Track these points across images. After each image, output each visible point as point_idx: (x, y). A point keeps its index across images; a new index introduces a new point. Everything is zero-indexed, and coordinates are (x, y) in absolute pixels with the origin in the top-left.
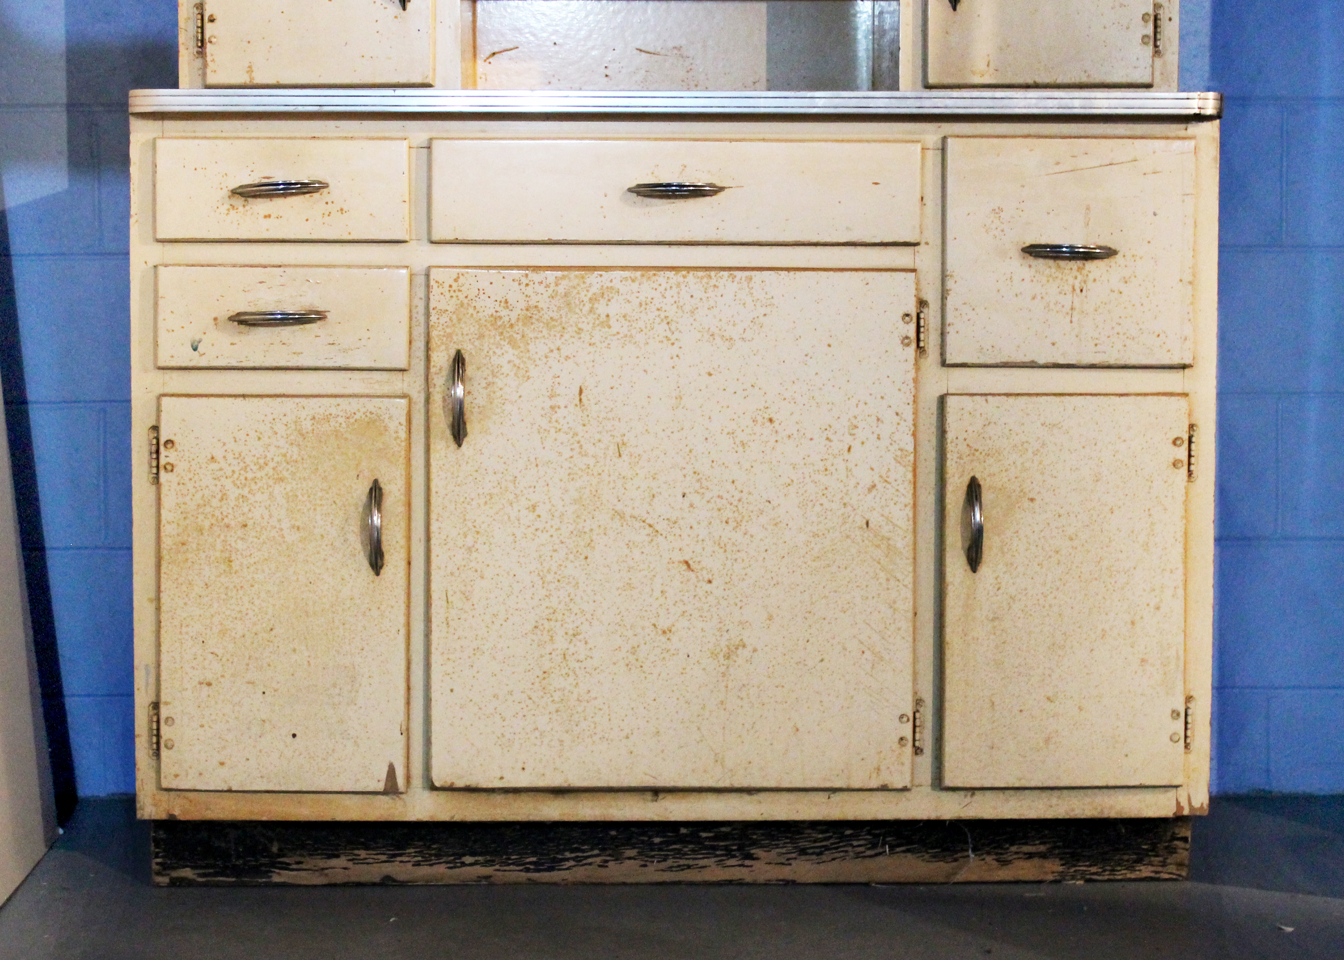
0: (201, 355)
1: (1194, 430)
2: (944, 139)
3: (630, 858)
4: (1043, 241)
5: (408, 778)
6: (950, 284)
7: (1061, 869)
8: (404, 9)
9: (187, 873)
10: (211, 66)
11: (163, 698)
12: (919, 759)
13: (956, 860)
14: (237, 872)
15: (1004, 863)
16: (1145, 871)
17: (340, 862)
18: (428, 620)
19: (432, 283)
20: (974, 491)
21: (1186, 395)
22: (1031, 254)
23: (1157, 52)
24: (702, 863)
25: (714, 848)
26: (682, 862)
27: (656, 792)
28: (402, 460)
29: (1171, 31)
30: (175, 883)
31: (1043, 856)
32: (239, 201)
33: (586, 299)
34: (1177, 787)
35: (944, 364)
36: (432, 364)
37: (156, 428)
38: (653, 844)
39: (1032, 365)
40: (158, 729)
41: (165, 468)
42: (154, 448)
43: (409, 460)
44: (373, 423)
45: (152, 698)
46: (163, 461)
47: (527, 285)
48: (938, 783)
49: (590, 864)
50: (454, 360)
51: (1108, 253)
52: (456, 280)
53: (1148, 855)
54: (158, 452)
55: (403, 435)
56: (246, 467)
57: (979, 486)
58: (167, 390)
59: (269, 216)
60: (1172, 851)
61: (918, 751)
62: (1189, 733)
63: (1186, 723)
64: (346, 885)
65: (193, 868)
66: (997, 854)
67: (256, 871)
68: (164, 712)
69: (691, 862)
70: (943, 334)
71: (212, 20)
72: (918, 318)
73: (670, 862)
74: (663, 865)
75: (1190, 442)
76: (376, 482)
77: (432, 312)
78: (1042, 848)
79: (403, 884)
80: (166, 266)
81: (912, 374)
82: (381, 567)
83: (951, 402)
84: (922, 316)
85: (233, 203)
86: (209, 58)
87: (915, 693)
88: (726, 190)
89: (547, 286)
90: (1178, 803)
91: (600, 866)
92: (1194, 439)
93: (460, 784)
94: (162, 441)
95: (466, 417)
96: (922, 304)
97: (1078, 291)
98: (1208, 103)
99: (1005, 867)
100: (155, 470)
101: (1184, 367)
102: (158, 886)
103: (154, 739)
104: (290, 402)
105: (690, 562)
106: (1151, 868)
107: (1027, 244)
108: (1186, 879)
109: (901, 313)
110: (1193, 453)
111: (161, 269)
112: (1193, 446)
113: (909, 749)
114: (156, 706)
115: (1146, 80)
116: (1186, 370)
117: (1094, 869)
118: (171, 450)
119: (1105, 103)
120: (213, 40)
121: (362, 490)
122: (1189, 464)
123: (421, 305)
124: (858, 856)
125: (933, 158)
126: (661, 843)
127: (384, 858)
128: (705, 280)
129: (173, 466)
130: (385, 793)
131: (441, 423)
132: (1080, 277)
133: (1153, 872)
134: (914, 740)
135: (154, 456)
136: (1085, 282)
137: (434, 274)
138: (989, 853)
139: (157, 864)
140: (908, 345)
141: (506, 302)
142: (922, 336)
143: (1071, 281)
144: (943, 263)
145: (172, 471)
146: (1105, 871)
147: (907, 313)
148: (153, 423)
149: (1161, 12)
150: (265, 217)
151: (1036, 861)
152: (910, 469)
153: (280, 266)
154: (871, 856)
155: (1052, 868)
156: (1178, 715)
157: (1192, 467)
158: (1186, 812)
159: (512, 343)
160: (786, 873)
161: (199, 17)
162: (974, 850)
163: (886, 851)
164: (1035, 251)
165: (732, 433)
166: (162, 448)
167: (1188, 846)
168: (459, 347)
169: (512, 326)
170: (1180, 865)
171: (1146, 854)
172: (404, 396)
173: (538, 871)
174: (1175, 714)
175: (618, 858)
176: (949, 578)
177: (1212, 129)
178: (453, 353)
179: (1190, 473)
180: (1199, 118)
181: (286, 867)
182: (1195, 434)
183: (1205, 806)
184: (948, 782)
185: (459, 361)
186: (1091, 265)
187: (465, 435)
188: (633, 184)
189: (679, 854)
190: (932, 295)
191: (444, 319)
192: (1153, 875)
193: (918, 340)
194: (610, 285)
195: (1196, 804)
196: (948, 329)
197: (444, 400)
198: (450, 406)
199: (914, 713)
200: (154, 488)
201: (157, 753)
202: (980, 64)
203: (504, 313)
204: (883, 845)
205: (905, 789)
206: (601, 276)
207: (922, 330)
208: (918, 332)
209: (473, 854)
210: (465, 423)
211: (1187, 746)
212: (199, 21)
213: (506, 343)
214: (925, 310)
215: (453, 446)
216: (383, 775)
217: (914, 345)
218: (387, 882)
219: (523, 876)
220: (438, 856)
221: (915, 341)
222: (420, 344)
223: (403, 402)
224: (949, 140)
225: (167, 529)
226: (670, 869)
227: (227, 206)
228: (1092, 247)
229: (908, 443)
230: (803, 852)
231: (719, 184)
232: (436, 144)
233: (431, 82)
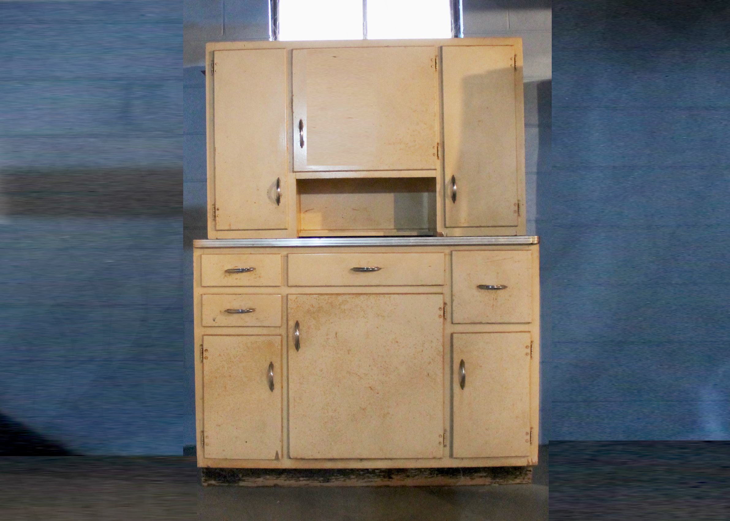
0: (216, 323)
1: (532, 343)
2: (452, 251)
3: (353, 479)
4: (483, 284)
5: (282, 455)
6: (454, 298)
7: (491, 481)
8: (278, 205)
9: (213, 482)
10: (218, 224)
11: (205, 430)
12: (445, 448)
13: (457, 478)
14: (228, 482)
15: (472, 479)
16: (518, 481)
17: (261, 479)
18: (288, 406)
19: (289, 300)
20: (462, 364)
21: (529, 332)
22: (480, 288)
23: (519, 215)
24: (376, 480)
25: (379, 475)
26: (369, 480)
27: (361, 460)
28: (280, 356)
29: (523, 209)
30: (209, 485)
31: (485, 477)
32: (227, 274)
33: (338, 304)
34: (528, 456)
35: (452, 323)
36: (289, 325)
37: (202, 345)
38: (360, 474)
39: (481, 323)
40: (204, 439)
41: (205, 358)
42: (202, 352)
43: (282, 355)
44: (270, 344)
45: (202, 429)
46: (204, 356)
47: (319, 300)
48: (451, 456)
49: (340, 480)
50: (296, 324)
51: (504, 287)
52: (296, 299)
53: (519, 476)
54: (203, 353)
55: (280, 347)
56: (230, 358)
57: (464, 362)
58: (206, 333)
59: (237, 279)
60: (526, 474)
61: (445, 446)
62: (532, 439)
63: (531, 436)
64: (263, 487)
65: (215, 480)
66: (470, 476)
67: (235, 482)
68: (205, 434)
69: (372, 480)
70: (452, 314)
71: (218, 210)
72: (444, 309)
73: (366, 480)
74: (364, 481)
75: (531, 347)
76: (271, 363)
77: (289, 308)
78: (485, 474)
79: (281, 487)
80: (205, 294)
81: (442, 327)
82: (273, 389)
83: (455, 335)
84: (445, 308)
85: (226, 275)
86: (217, 222)
87: (444, 428)
88: (382, 269)
89: (325, 300)
90: (528, 462)
91: (343, 481)
92: (532, 346)
93: (299, 457)
94: (204, 349)
95: (300, 342)
96: (445, 304)
97: (495, 299)
98: (535, 239)
99: (473, 480)
100: (202, 359)
101: (529, 323)
102: (204, 486)
103: (203, 443)
104: (244, 337)
105: (372, 387)
106: (519, 480)
107: (479, 285)
108: (531, 483)
109: (438, 308)
110: (532, 350)
111: (203, 295)
112: (532, 348)
113: (442, 445)
114: (203, 432)
115: (516, 224)
116: (530, 324)
117: (501, 481)
118: (207, 353)
119: (503, 240)
120: (218, 216)
121: (267, 365)
122: (531, 354)
123: (285, 306)
124: (426, 477)
125: (448, 257)
126: (363, 474)
127: (275, 478)
128: (376, 298)
129: (207, 357)
130: (275, 460)
131: (292, 343)
132: (495, 295)
133: (520, 481)
134: (444, 443)
135: (202, 354)
136: (497, 297)
137: (289, 297)
138: (468, 476)
139: (204, 479)
140: (441, 318)
141: (312, 305)
142: (445, 315)
143: (493, 296)
144: (452, 291)
145: (207, 359)
146: (505, 481)
147: (440, 307)
148: (201, 343)
149: (520, 202)
150: (236, 279)
151: (483, 479)
152: (442, 357)
153: (240, 294)
154: (429, 478)
155: (488, 480)
156: (528, 433)
157: (532, 355)
158: (531, 464)
159: (314, 318)
160: (403, 483)
161: (214, 208)
162: (463, 475)
163: (434, 476)
164: (481, 287)
165: (384, 346)
166: (204, 352)
167: (531, 473)
168: (297, 320)
169: (314, 313)
170: (529, 479)
171: (518, 475)
172: (280, 335)
173: (323, 482)
174: (527, 434)
175: (349, 478)
176: (455, 391)
177: (536, 248)
178: (295, 322)
179: (531, 357)
180: (532, 244)
181: (244, 481)
182: (533, 344)
183: (537, 462)
184: (455, 456)
185: (297, 325)
186: (498, 291)
187: (300, 347)
188: (352, 267)
189: (369, 477)
190: (448, 301)
191: (292, 311)
192: (520, 482)
193: (444, 316)
194: (345, 300)
195: (534, 461)
196: (453, 312)
197: (293, 336)
198: (295, 339)
199: (444, 434)
200: (201, 364)
201: (203, 447)
202: (463, 220)
203: (311, 309)
204: (434, 474)
205: (441, 458)
206: (342, 297)
207: (445, 313)
208: (444, 313)
209: (303, 477)
210: (299, 344)
211: (531, 443)
212: (214, 210)
213: (312, 318)
214: (446, 306)
215: (296, 351)
216: (275, 455)
217: (443, 317)
218: (275, 486)
219: (319, 484)
220: (292, 477)
221: (443, 316)
222: (285, 318)
223: (280, 337)
224: (453, 252)
225: (206, 378)
226: (366, 482)
227: (223, 276)
228: (499, 286)
229: (441, 349)
230: (408, 476)
231: (380, 267)
232: (289, 255)
233: (287, 228)
